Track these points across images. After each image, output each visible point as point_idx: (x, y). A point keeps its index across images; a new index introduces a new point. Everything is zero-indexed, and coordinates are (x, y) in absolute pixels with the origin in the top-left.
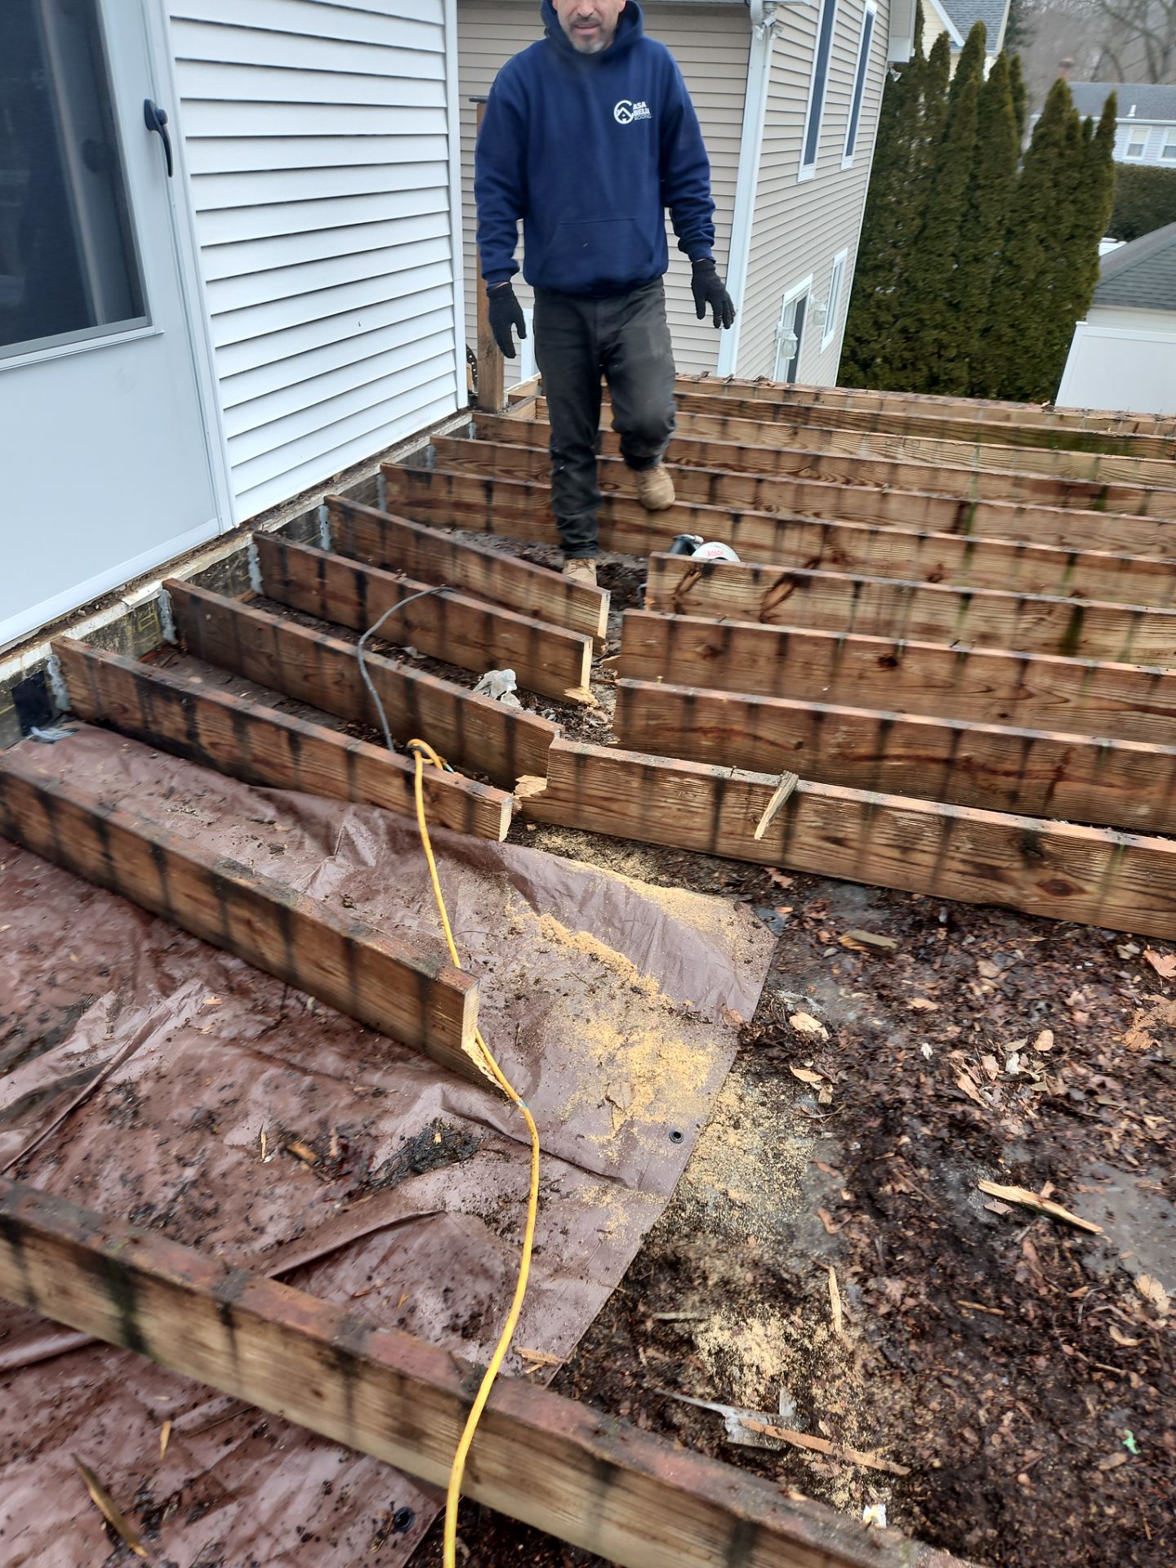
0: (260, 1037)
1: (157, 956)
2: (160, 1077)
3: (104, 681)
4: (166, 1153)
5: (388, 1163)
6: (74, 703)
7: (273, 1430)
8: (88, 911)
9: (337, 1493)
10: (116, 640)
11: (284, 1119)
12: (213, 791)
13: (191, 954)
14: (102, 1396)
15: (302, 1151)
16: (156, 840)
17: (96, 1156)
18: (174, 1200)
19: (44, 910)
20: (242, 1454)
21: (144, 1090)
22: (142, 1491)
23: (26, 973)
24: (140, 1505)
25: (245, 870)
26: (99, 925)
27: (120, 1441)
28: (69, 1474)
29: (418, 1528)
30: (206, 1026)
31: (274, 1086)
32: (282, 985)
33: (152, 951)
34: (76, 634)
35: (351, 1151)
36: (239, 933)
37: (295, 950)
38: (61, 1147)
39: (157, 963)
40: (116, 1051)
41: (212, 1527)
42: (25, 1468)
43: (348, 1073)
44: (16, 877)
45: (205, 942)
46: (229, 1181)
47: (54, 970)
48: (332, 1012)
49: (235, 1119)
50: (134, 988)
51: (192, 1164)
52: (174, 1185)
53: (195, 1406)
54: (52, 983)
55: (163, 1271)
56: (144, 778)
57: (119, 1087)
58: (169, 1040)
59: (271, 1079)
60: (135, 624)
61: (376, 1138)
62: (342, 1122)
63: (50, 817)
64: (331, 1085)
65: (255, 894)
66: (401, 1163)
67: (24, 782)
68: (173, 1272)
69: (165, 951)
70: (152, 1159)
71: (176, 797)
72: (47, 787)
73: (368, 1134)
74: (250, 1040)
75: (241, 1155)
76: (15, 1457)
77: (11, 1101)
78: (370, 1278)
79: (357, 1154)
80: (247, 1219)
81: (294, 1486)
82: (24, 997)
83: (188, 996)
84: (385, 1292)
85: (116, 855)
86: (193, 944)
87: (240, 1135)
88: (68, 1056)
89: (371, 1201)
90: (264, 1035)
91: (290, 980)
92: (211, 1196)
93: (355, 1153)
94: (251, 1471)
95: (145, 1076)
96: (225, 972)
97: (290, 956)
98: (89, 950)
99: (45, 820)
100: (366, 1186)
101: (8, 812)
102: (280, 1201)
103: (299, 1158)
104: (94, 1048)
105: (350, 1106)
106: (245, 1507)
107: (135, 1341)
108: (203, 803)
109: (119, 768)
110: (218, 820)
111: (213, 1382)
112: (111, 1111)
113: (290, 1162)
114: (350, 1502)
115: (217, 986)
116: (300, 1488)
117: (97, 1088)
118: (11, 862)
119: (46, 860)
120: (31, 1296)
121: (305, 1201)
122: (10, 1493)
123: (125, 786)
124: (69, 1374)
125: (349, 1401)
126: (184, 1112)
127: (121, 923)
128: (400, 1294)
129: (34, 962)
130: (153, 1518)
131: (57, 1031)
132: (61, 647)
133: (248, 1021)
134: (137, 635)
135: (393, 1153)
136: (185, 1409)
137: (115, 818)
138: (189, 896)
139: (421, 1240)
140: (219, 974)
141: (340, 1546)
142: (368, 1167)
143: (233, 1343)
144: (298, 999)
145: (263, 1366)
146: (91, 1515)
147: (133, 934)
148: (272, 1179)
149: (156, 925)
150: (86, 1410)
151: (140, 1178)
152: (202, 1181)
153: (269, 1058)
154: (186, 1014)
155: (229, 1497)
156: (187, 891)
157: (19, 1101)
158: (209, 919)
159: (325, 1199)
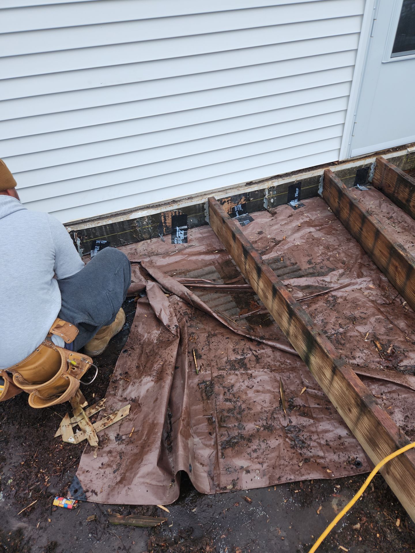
0: (381, 305)
1: (361, 266)
2: (345, 299)
3: (387, 175)
4: (337, 321)
5: (406, 366)
6: (374, 180)
7: (332, 411)
8: (348, 244)
9: (342, 441)
10: (398, 163)
11: (377, 333)
12: (406, 222)
13: (372, 270)
14: (293, 369)
15: (378, 345)
16: (379, 228)
17: (318, 310)
18: (334, 335)
19: (336, 238)
20: (321, 410)
21: (340, 301)
22: (292, 399)
23: (323, 253)
24: (290, 401)
25: (404, 249)
26: (349, 249)
27: (292, 383)
28: (278, 381)
29: (362, 470)
30: (366, 292)
31: (379, 321)
32: (397, 293)
33: (361, 263)
34: (386, 157)
35: (395, 355)
36: (391, 269)
37: (408, 283)
38: (311, 303)
39: (360, 268)
40: (336, 286)
41: (305, 421)
42: (269, 372)
43: (406, 331)
44: (332, 226)
45: (378, 268)
46: (352, 339)
47: (330, 256)
48: (411, 310)
49: (362, 323)
50: (350, 271)
51: (343, 328)
52: (335, 331)
53: (314, 389)
54: (328, 259)
55: (323, 346)
56: (384, 210)
57: (333, 296)
58: (353, 291)
59: (379, 319)
60: (407, 159)
61: (406, 357)
62: (396, 344)
63: (350, 211)
64: (398, 332)
65: (404, 258)
66: (411, 369)
67: (348, 198)
68: (326, 348)
69: (364, 265)
70: (333, 320)
71: (391, 220)
72: (354, 201)
73: (404, 354)
74: (378, 304)
75: (359, 334)
76: (268, 368)
77: (304, 285)
78: (382, 394)
79: (396, 357)
80: (351, 353)
81: (331, 429)
82: (319, 260)
83: (365, 281)
84: (385, 401)
85: (364, 230)
86: (374, 267)
87: (361, 329)
88: (323, 281)
89: (394, 373)
90: (383, 305)
91: (401, 293)
92: (344, 340)
93: (396, 356)
94: (321, 416)
95: (341, 297)
96: (380, 280)
97: (405, 284)
98: (343, 255)
99: (348, 212)
100: (395, 368)
101: (339, 206)
102: (364, 354)
103: (376, 346)
104: (331, 282)
105: (402, 342)
106: (315, 423)
107: (307, 361)
108: (400, 225)
109: (378, 205)
110: (403, 232)
111: (322, 386)
112: (327, 301)
113: (373, 346)
114: (345, 446)
115: (375, 283)
116: (332, 431)
117: (327, 293)
118: (333, 221)
119: (343, 224)
120: (288, 333)
121: (372, 359)
122: (263, 375)
123: (377, 211)
124: (288, 359)
125: (358, 419)
126: (347, 313)
127: (355, 251)
128: (390, 406)
129: (326, 252)
130: (291, 406)
131: (323, 273)
132: (379, 160)
133: (380, 298)
134: (406, 163)
135: (409, 364)
136: (311, 388)
137: (370, 218)
138: (380, 251)
139: (406, 395)
140: (378, 280)
141: (336, 455)
142: (398, 363)
143: (332, 378)
144: (401, 300)
145: (338, 391)
146: (278, 394)
147: (357, 256)
148: (365, 346)
149: (366, 256)
150: (288, 370)
151: (327, 323)
152: (344, 334)
153: (382, 313)
154: (362, 286)
155: (312, 417)
156: (380, 249)
157: (306, 286)
158: (383, 261)
159: (379, 363)
